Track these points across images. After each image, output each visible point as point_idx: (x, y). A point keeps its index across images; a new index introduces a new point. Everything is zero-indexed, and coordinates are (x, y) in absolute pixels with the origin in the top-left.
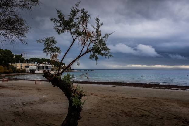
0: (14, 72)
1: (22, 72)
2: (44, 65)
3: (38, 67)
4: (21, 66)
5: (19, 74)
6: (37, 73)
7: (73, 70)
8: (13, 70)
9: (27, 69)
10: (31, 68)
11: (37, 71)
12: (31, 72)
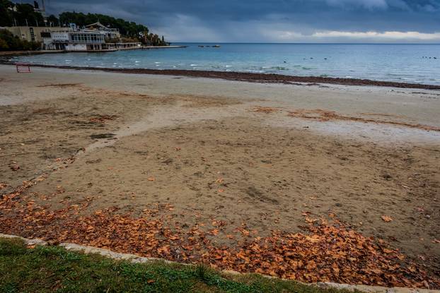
0: (12, 49)
1: (34, 48)
2: (94, 31)
3: (73, 37)
4: (32, 34)
5: (25, 52)
6: (72, 51)
7: (170, 43)
8: (8, 43)
9: (47, 41)
10: (56, 39)
11: (72, 45)
12: (57, 48)
